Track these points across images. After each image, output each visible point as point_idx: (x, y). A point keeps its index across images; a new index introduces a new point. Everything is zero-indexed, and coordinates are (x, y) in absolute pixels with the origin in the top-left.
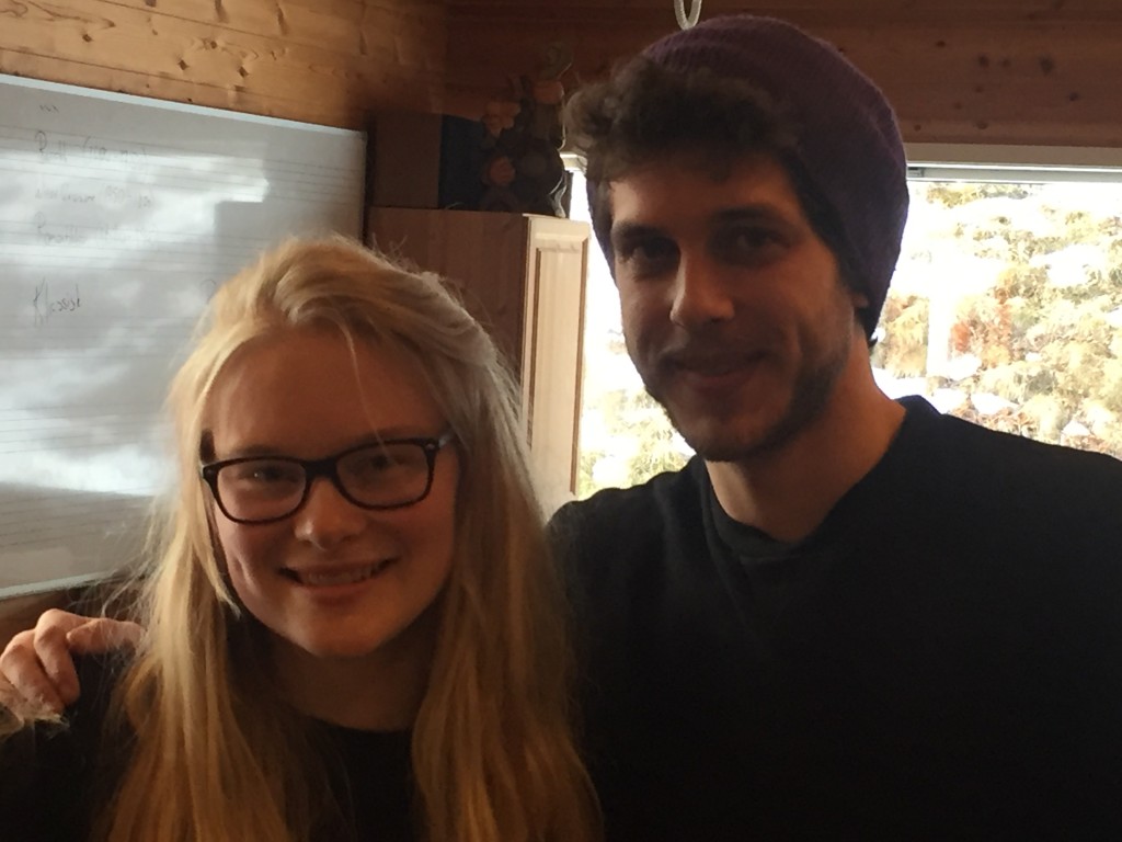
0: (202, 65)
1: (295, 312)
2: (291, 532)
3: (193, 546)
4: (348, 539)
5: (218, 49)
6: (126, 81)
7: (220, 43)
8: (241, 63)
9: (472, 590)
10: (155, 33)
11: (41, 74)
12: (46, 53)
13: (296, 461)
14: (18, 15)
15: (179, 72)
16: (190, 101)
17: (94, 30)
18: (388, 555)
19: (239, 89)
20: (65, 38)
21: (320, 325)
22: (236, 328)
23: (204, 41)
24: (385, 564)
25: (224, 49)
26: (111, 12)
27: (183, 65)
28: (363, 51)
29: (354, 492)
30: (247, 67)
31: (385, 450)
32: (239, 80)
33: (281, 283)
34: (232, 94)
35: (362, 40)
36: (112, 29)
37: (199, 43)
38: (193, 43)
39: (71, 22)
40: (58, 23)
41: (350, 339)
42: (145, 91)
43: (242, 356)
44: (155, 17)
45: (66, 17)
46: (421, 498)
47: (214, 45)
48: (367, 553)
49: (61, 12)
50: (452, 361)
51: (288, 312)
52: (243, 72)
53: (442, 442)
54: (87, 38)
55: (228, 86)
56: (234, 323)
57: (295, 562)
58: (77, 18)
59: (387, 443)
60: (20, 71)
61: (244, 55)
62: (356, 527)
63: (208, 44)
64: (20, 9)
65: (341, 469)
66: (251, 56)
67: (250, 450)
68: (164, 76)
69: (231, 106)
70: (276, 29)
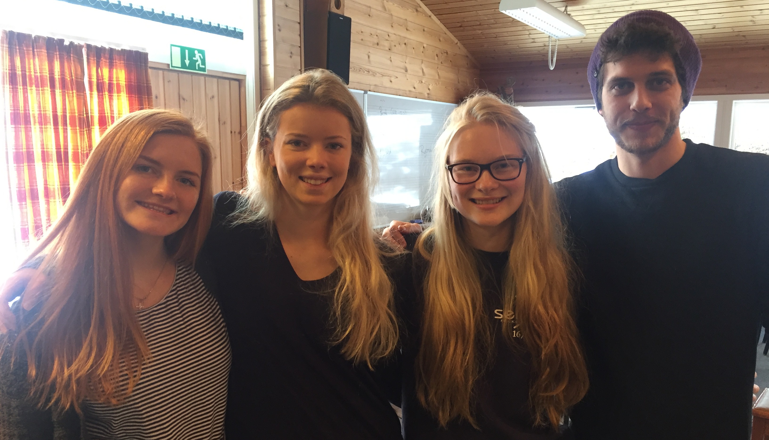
0: (420, 88)
1: (479, 117)
2: (474, 187)
3: (444, 194)
4: (493, 189)
5: (423, 83)
6: (401, 93)
7: (423, 81)
8: (429, 87)
9: (531, 205)
10: (407, 79)
11: (380, 91)
12: (381, 86)
13: (477, 164)
14: (374, 76)
15: (413, 90)
16: (416, 98)
17: (393, 79)
18: (504, 195)
19: (428, 94)
20: (385, 81)
21: (487, 121)
22: (458, 124)
23: (420, 81)
24: (503, 198)
25: (424, 83)
26: (396, 74)
27: (414, 88)
28: (459, 82)
29: (495, 175)
30: (430, 87)
31: (507, 162)
32: (428, 91)
33: (474, 108)
34: (426, 95)
35: (459, 79)
36: (397, 79)
37: (418, 82)
38: (417, 81)
39: (387, 77)
40: (384, 77)
41: (497, 125)
42: (405, 95)
43: (461, 131)
44: (407, 75)
45: (386, 76)
46: (518, 177)
47: (422, 82)
48: (498, 194)
49: (385, 75)
50: (527, 133)
51: (476, 117)
52: (429, 89)
53: (524, 160)
54: (391, 81)
55: (425, 93)
56: (458, 121)
57: (476, 195)
58: (388, 76)
59: (508, 159)
60: (375, 90)
61: (429, 85)
62: (496, 186)
63: (420, 82)
64: (375, 74)
65: (491, 167)
66: (431, 85)
67: (463, 161)
68: (410, 91)
69: (426, 98)
70: (437, 77)
